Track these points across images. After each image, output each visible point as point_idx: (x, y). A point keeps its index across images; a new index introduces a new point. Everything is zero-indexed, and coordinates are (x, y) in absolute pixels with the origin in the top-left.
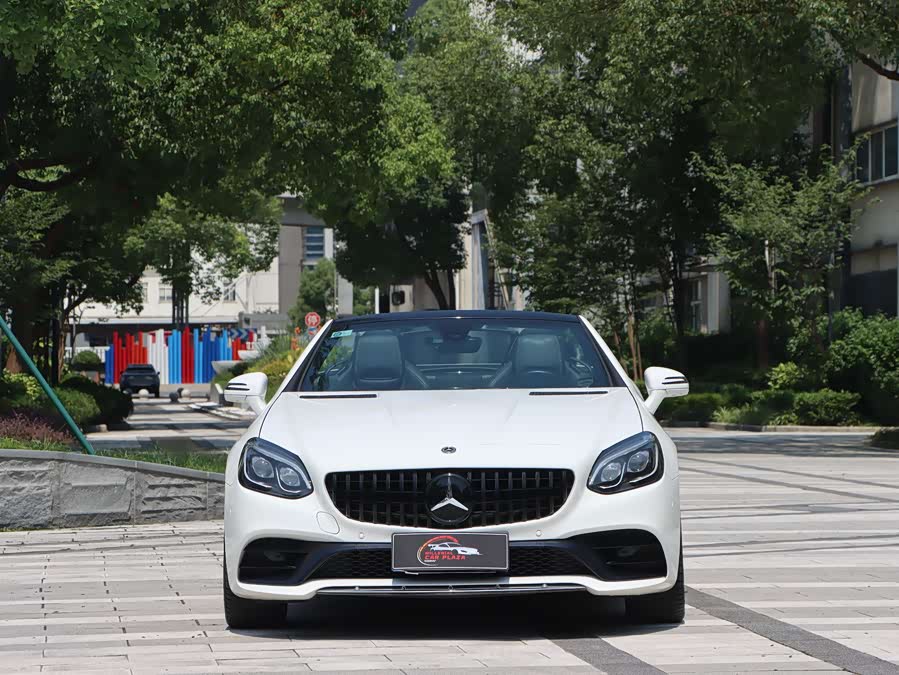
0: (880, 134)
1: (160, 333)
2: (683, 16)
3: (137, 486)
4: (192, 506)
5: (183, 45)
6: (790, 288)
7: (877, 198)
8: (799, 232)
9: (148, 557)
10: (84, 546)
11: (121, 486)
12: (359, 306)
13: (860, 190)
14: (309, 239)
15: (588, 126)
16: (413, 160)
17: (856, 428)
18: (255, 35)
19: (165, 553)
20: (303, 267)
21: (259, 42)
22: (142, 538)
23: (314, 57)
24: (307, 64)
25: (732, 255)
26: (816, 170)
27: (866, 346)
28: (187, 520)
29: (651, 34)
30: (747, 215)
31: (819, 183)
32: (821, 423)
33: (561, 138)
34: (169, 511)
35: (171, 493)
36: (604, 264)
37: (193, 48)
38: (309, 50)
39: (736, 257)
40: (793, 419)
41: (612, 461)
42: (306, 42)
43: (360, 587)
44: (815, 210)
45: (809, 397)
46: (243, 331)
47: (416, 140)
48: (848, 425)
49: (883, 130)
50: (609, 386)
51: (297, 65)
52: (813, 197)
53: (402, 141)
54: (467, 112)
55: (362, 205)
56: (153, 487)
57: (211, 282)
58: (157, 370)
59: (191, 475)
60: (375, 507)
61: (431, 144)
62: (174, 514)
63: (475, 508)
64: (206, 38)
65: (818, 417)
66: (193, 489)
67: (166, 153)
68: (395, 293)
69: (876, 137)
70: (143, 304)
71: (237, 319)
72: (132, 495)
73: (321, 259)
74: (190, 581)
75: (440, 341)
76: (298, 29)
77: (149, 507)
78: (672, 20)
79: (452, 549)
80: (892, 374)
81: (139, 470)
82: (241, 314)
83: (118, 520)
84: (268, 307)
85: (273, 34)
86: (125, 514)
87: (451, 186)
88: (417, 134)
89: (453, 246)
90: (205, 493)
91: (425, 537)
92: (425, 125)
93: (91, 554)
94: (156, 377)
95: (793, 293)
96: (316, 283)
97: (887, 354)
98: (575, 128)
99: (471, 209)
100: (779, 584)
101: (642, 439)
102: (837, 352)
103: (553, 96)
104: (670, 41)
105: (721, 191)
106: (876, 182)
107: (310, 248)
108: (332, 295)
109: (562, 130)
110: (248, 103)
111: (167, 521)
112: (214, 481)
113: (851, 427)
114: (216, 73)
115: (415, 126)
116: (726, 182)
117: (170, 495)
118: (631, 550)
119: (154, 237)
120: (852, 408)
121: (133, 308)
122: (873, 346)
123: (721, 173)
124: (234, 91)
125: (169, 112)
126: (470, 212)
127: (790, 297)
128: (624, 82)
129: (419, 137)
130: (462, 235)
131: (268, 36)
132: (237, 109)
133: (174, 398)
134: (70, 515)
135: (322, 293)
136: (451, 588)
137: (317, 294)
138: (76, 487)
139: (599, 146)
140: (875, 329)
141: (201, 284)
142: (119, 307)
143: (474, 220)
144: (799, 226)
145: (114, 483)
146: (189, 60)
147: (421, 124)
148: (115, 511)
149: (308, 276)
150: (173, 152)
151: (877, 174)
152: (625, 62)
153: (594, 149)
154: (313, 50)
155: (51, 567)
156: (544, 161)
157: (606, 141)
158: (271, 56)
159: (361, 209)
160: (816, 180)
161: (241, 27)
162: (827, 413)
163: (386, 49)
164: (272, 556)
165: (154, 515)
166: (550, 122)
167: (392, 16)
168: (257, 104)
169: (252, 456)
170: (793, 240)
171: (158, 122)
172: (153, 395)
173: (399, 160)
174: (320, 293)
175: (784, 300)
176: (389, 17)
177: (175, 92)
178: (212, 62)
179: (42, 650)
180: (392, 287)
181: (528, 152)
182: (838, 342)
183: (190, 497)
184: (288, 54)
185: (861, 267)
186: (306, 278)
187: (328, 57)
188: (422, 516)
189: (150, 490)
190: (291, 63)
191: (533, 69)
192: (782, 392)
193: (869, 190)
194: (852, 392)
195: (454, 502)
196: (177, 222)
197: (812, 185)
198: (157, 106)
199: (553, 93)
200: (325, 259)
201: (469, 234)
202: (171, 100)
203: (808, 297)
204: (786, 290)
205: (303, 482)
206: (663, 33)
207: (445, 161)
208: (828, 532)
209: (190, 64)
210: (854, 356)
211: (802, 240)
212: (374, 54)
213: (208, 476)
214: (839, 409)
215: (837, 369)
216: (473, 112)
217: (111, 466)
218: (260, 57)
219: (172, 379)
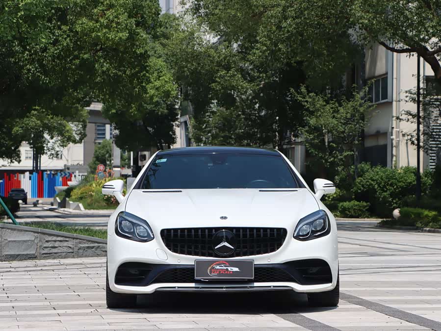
0: (379, 80)
1: (27, 174)
2: (294, 20)
3: (40, 241)
4: (67, 251)
5: (51, 30)
6: (337, 152)
7: (378, 111)
8: (341, 126)
9: (52, 274)
10: (17, 269)
11: (32, 241)
12: (123, 162)
13: (370, 107)
14: (98, 130)
15: (241, 74)
16: (157, 89)
17: (368, 219)
18: (91, 24)
19: (60, 273)
20: (95, 143)
21: (93, 27)
22: (45, 266)
23: (120, 35)
24: (117, 38)
25: (309, 137)
26: (350, 97)
27: (373, 180)
28: (65, 258)
29: (279, 28)
30: (317, 117)
31: (351, 103)
32: (352, 217)
33: (229, 80)
34: (55, 253)
35: (57, 244)
36: (246, 141)
37: (56, 32)
38: (118, 31)
39: (312, 137)
40: (338, 215)
41: (305, 224)
42: (116, 27)
43: (178, 287)
44: (349, 116)
45: (346, 204)
46: (67, 173)
47: (159, 80)
48: (364, 218)
49: (380, 78)
50: (297, 188)
51: (112, 39)
52: (348, 109)
53: (152, 80)
54: (183, 67)
55: (133, 110)
56: (47, 241)
57: (53, 149)
58: (26, 191)
59: (66, 235)
60: (186, 247)
61: (166, 81)
62: (58, 255)
63: (237, 247)
64: (62, 27)
65: (350, 214)
66: (67, 243)
67: (43, 83)
68: (141, 156)
69: (377, 82)
70: (21, 159)
71: (63, 168)
72: (37, 245)
73: (104, 140)
74: (78, 286)
75: (211, 165)
76: (112, 21)
77: (46, 251)
78: (289, 21)
79: (225, 268)
80: (385, 194)
81: (40, 233)
82: (65, 165)
83: (30, 258)
84: (78, 162)
85: (100, 23)
86: (34, 254)
87: (170, 104)
88: (160, 77)
89: (171, 133)
90: (73, 245)
91: (212, 262)
92: (163, 73)
93: (24, 273)
94: (25, 195)
95: (339, 155)
96: (102, 150)
97: (383, 184)
98: (236, 75)
99: (179, 115)
100: (375, 288)
101: (319, 214)
102: (359, 183)
103: (225, 60)
104: (288, 31)
105: (305, 106)
106: (377, 103)
107: (99, 134)
108: (110, 156)
109: (229, 76)
110: (83, 58)
111: (54, 258)
112: (77, 239)
113: (366, 219)
114: (67, 43)
115: (158, 73)
116: (307, 101)
117: (56, 245)
118: (315, 270)
119: (27, 127)
120: (367, 210)
121: (16, 161)
122: (376, 180)
123: (304, 98)
124: (76, 53)
125: (44, 62)
126: (179, 117)
127: (337, 156)
128: (265, 51)
129: (160, 78)
130: (174, 127)
131: (98, 24)
132: (77, 62)
133: (35, 204)
134: (6, 255)
135: (105, 155)
136: (224, 288)
137: (102, 156)
138: (10, 241)
139: (246, 84)
140: (378, 172)
141: (48, 149)
142: (9, 161)
143: (182, 120)
144: (341, 123)
145: (28, 239)
146: (54, 37)
147: (161, 72)
148: (29, 253)
149: (99, 147)
150: (46, 82)
151: (377, 99)
152: (266, 41)
153: (244, 85)
154: (119, 31)
155: (4, 279)
156: (220, 90)
157: (250, 82)
158: (99, 34)
159: (132, 112)
160: (350, 101)
161: (84, 20)
162: (355, 212)
163: (150, 34)
164: (133, 271)
165: (48, 255)
166: (224, 72)
167: (153, 18)
168: (88, 59)
169: (122, 221)
170: (339, 129)
171: (39, 67)
172: (24, 203)
173: (151, 89)
174: (104, 155)
175: (335, 158)
176: (151, 18)
177: (47, 53)
178: (65, 39)
179: (16, 318)
180: (140, 153)
181: (213, 86)
182: (360, 178)
183: (66, 246)
184: (107, 33)
185: (369, 143)
186: (97, 149)
187: (127, 35)
188: (210, 252)
189: (47, 243)
190: (109, 37)
191: (215, 47)
192: (333, 202)
193: (375, 106)
194: (366, 202)
195: (226, 244)
196: (38, 120)
197: (348, 104)
198: (38, 59)
199: (225, 58)
200: (106, 140)
201: (179, 127)
202: (46, 57)
203: (345, 157)
204: (336, 153)
205: (148, 234)
206: (285, 28)
207: (173, 90)
208: (384, 265)
209: (54, 39)
210: (367, 185)
211: (343, 130)
212: (145, 36)
213: (75, 237)
214: (360, 210)
215: (359, 191)
216: (186, 67)
217: (27, 231)
218: (93, 35)
219: (33, 196)
